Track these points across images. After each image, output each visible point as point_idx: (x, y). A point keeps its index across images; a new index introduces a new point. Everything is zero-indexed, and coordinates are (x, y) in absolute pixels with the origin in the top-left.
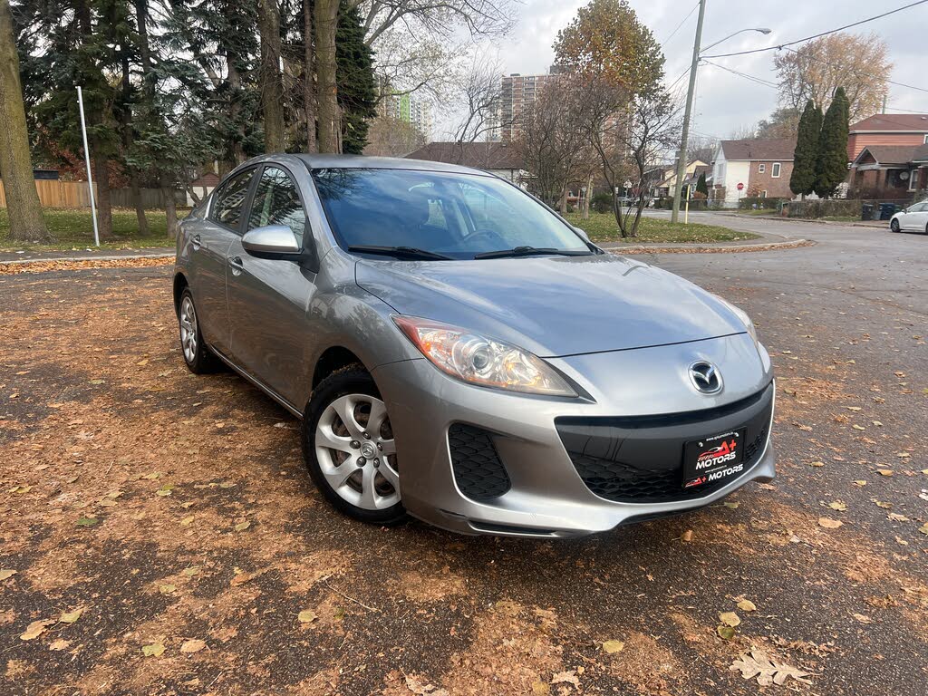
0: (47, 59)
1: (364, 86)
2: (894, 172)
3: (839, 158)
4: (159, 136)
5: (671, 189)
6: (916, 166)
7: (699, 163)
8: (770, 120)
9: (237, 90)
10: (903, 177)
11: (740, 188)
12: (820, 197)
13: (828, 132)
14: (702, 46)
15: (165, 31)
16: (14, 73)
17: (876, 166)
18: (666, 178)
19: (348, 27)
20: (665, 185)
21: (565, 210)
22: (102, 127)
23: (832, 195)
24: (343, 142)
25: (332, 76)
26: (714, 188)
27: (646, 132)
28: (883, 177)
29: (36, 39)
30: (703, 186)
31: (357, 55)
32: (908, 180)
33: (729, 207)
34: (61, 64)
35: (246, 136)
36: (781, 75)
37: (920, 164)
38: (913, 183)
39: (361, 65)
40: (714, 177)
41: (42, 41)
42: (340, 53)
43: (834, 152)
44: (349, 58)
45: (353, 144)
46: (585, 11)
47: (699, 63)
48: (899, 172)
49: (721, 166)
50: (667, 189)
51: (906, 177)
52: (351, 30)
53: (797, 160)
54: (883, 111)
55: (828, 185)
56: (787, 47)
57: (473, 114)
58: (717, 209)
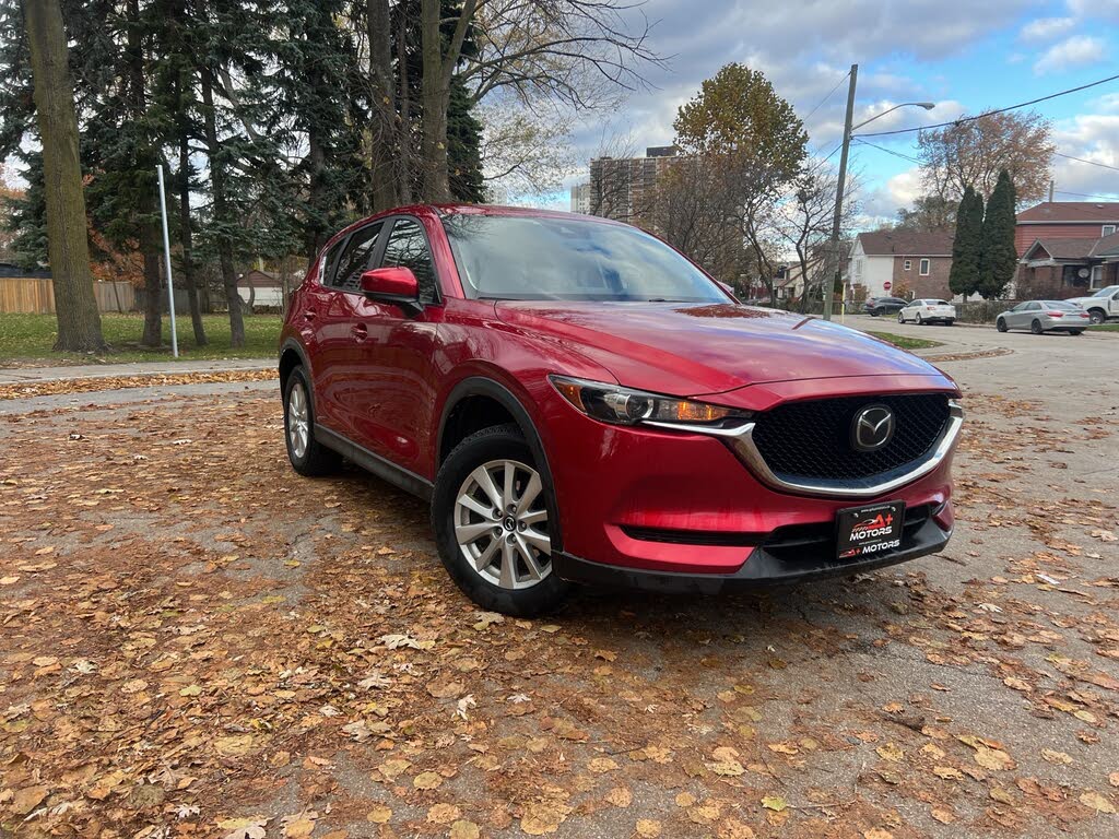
2: (1070, 269)
3: (1005, 252)
4: (229, 225)
5: (797, 288)
6: (1099, 261)
9: (323, 171)
10: (1083, 274)
11: (887, 288)
12: (985, 298)
13: (992, 223)
16: (73, 149)
17: (1050, 262)
18: (791, 277)
20: (790, 285)
23: (998, 296)
27: (808, 221)
28: (1059, 274)
32: (1088, 278)
37: (1104, 259)
38: (1095, 281)
43: (999, 246)
46: (712, 84)
48: (1077, 268)
50: (792, 290)
51: (1086, 275)
53: (957, 254)
54: (1051, 199)
55: (994, 283)
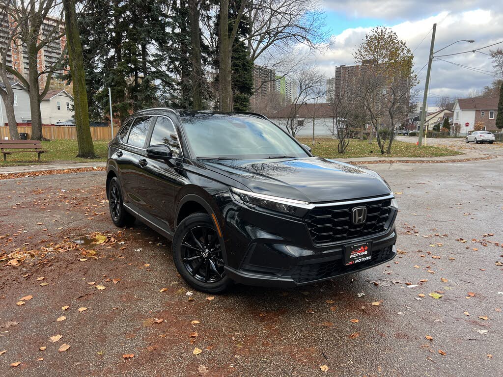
0: (101, 73)
1: (247, 80)
7: (446, 111)
8: (491, 87)
14: (434, 51)
15: (153, 58)
19: (240, 52)
21: (362, 138)
22: (123, 104)
24: (234, 108)
25: (229, 77)
26: (453, 125)
29: (98, 64)
30: (447, 124)
31: (244, 65)
33: (462, 136)
34: (107, 76)
35: (190, 106)
36: (495, 61)
39: (246, 70)
40: (455, 120)
41: (100, 65)
42: (234, 65)
44: (240, 67)
45: (241, 108)
47: (433, 59)
49: (458, 113)
52: (241, 53)
56: (478, 50)
57: (302, 92)
58: (456, 137)
